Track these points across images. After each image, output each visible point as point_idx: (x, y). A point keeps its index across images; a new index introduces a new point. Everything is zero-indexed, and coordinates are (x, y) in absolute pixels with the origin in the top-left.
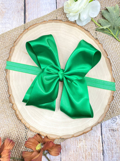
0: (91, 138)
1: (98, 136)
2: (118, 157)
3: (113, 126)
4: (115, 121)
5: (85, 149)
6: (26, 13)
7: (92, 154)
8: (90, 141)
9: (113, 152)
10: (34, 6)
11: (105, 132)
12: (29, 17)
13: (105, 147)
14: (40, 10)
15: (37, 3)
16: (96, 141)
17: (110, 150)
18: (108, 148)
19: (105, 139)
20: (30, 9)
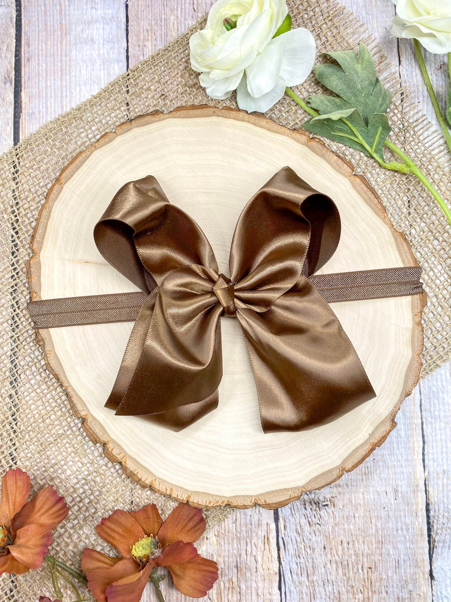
0: (238, 530)
1: (264, 522)
2: (332, 597)
6: (23, 94)
7: (243, 586)
8: (235, 541)
9: (315, 578)
10: (49, 68)
11: (290, 511)
12: (32, 108)
13: (288, 562)
14: (70, 83)
15: (59, 57)
16: (258, 540)
17: (306, 572)
18: (295, 566)
19: (286, 535)
20: (37, 80)
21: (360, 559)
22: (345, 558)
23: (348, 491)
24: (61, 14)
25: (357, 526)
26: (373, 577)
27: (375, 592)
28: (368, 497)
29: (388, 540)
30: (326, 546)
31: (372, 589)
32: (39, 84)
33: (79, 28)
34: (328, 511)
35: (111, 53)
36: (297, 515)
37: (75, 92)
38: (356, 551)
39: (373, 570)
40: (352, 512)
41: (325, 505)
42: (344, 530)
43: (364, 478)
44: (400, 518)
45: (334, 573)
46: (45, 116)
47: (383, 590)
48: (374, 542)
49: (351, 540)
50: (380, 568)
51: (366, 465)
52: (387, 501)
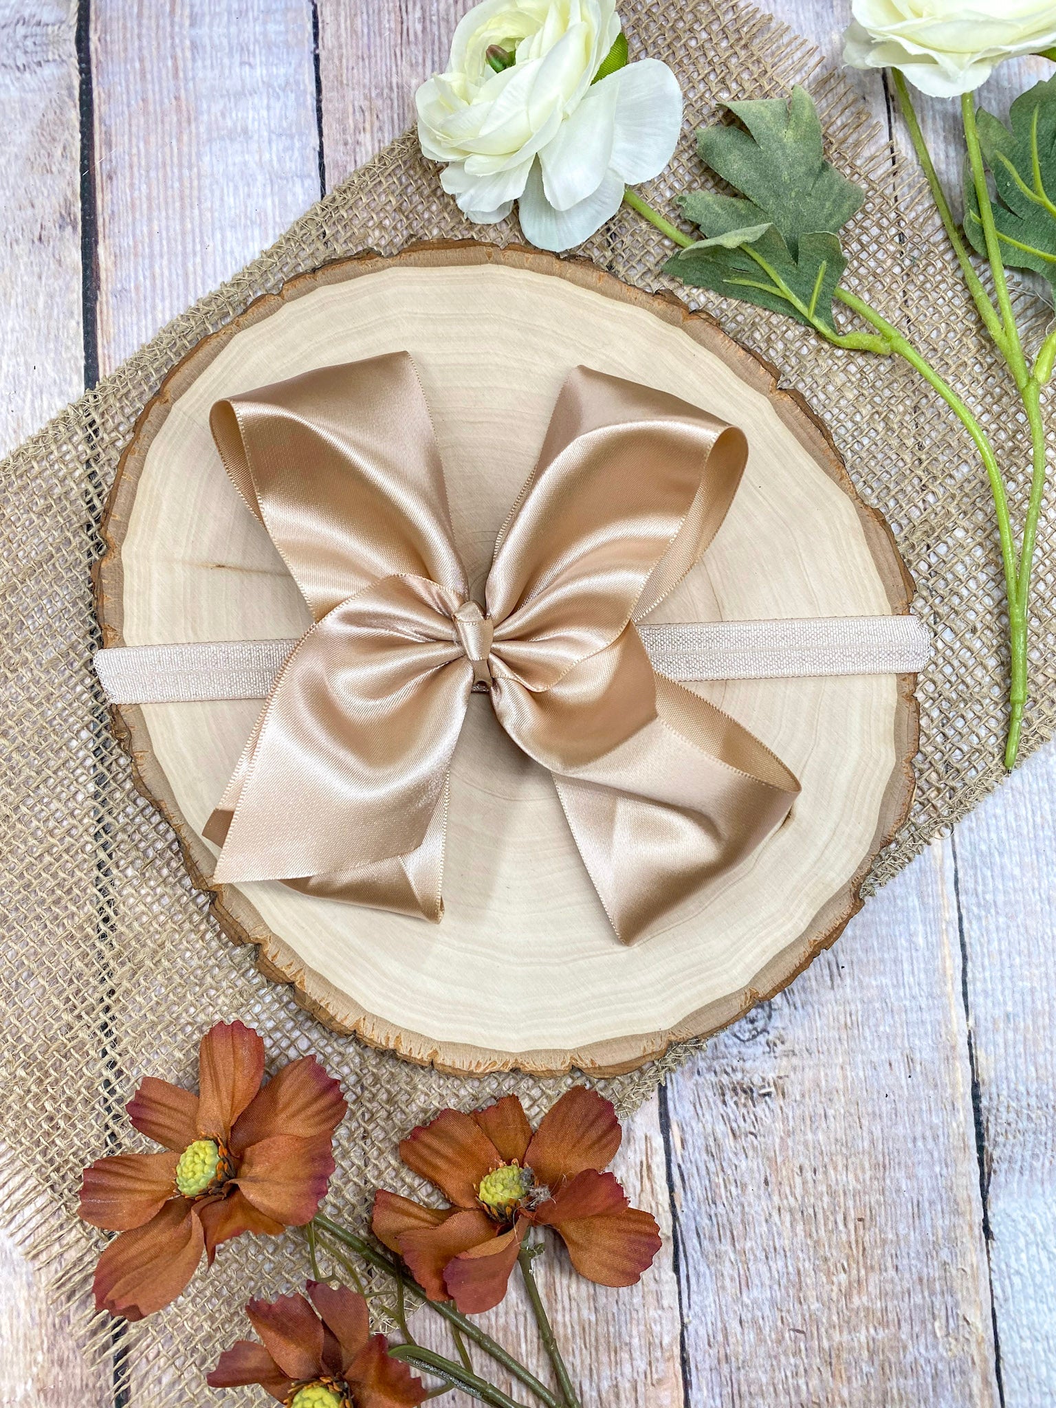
1: (639, 1134)
2: (784, 1281)
3: (748, 1065)
4: (760, 1024)
6: (101, 250)
9: (748, 1244)
10: (154, 194)
11: (692, 1108)
12: (121, 281)
13: (691, 1216)
14: (201, 225)
15: (176, 170)
16: (627, 1171)
17: (728, 1233)
18: (708, 1222)
19: (686, 1159)
20: (130, 220)
21: (839, 1202)
22: (809, 1201)
23: (811, 1063)
24: (176, 76)
25: (832, 1136)
26: (867, 1238)
27: (872, 1267)
28: (853, 1074)
29: (896, 1160)
30: (769, 1179)
31: (865, 1263)
32: (134, 228)
33: (217, 108)
34: (771, 1106)
35: (287, 158)
36: (708, 1116)
38: (830, 1186)
39: (867, 1225)
40: (820, 1106)
41: (764, 1095)
42: (806, 1144)
43: (844, 1036)
44: (921, 1117)
45: (787, 1232)
46: (149, 294)
47: (889, 1265)
48: (867, 1166)
49: (820, 1164)
50: (881, 1220)
51: (848, 1009)
52: (891, 1081)
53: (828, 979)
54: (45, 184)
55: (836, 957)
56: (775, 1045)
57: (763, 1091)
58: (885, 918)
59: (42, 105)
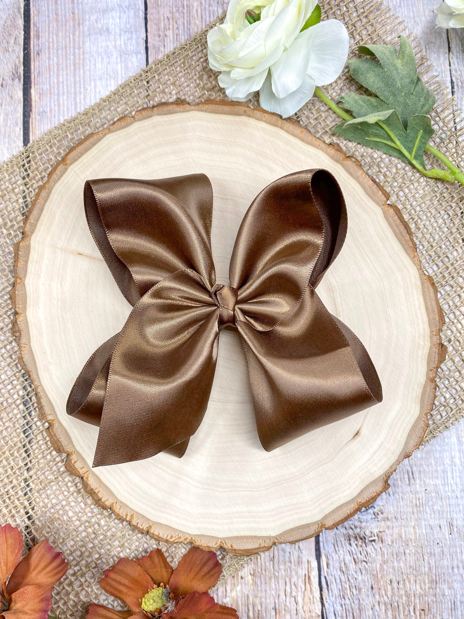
0: (276, 568)
1: (305, 560)
3: (364, 524)
5: (254, 610)
6: (33, 91)
8: (273, 581)
10: (61, 62)
11: (333, 547)
12: (42, 107)
13: (331, 604)
14: (84, 78)
15: (72, 50)
16: (298, 579)
17: (351, 614)
18: (340, 608)
19: (329, 573)
20: (48, 76)
21: (411, 600)
22: (395, 599)
23: (397, 525)
24: (73, 2)
25: (408, 564)
28: (420, 531)
29: (443, 579)
30: (373, 586)
32: (50, 80)
33: (93, 18)
34: (375, 547)
35: (129, 44)
36: (341, 552)
37: (89, 88)
38: (407, 591)
39: (426, 612)
40: (401, 548)
41: (372, 541)
42: (394, 568)
43: (415, 511)
44: (456, 555)
45: (383, 615)
46: (57, 114)
48: (427, 581)
49: (401, 580)
50: (434, 611)
51: (417, 496)
52: (440, 535)
53: (407, 480)
54: (5, 57)
55: (411, 468)
56: (378, 514)
57: (371, 539)
58: (438, 448)
59: (5, 17)
